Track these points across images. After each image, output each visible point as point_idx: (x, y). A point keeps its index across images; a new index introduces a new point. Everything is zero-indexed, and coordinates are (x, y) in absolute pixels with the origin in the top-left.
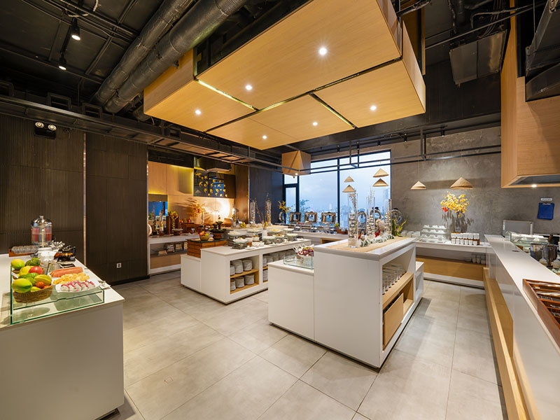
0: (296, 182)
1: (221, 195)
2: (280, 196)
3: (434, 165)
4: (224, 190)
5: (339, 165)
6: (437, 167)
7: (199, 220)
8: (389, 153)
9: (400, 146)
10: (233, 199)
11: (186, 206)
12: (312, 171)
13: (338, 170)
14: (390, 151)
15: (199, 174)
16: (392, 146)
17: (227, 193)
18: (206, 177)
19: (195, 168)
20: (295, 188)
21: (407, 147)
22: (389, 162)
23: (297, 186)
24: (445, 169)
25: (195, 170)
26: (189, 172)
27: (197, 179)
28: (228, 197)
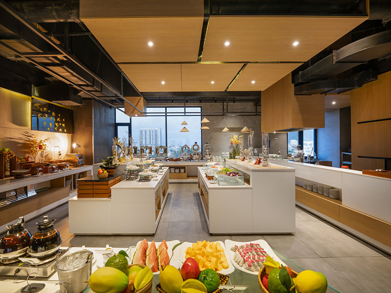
0: (129, 122)
1: (60, 130)
2: (112, 133)
3: (225, 118)
4: (63, 125)
5: (166, 113)
6: (226, 119)
7: (37, 158)
8: (200, 108)
9: (207, 105)
10: (70, 135)
11: (21, 141)
12: (147, 114)
13: (166, 116)
14: (201, 107)
15: (37, 105)
16: (203, 104)
17: (66, 127)
18: (45, 109)
19: (33, 97)
21: (211, 106)
22: (200, 114)
23: (129, 125)
24: (230, 122)
25: (32, 98)
26: (25, 100)
27: (35, 111)
28: (67, 132)
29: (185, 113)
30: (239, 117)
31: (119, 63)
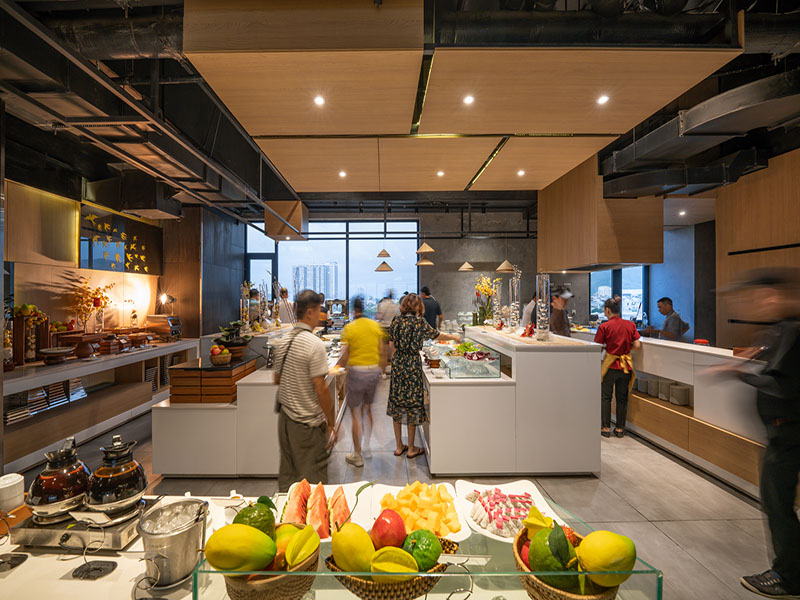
0: (274, 252)
1: (136, 268)
2: (239, 274)
4: (142, 258)
5: (347, 233)
6: (468, 245)
7: (90, 324)
8: (415, 224)
9: (430, 216)
10: (156, 277)
11: (59, 291)
13: (347, 239)
14: (417, 221)
15: (92, 218)
16: (421, 216)
17: (148, 262)
18: (107, 226)
19: (83, 202)
20: (270, 261)
21: (438, 220)
22: (415, 236)
23: (273, 257)
24: (477, 251)
25: (82, 205)
26: (68, 209)
27: (87, 229)
28: (150, 273)
29: (385, 233)
30: (494, 241)
31: (256, 137)
